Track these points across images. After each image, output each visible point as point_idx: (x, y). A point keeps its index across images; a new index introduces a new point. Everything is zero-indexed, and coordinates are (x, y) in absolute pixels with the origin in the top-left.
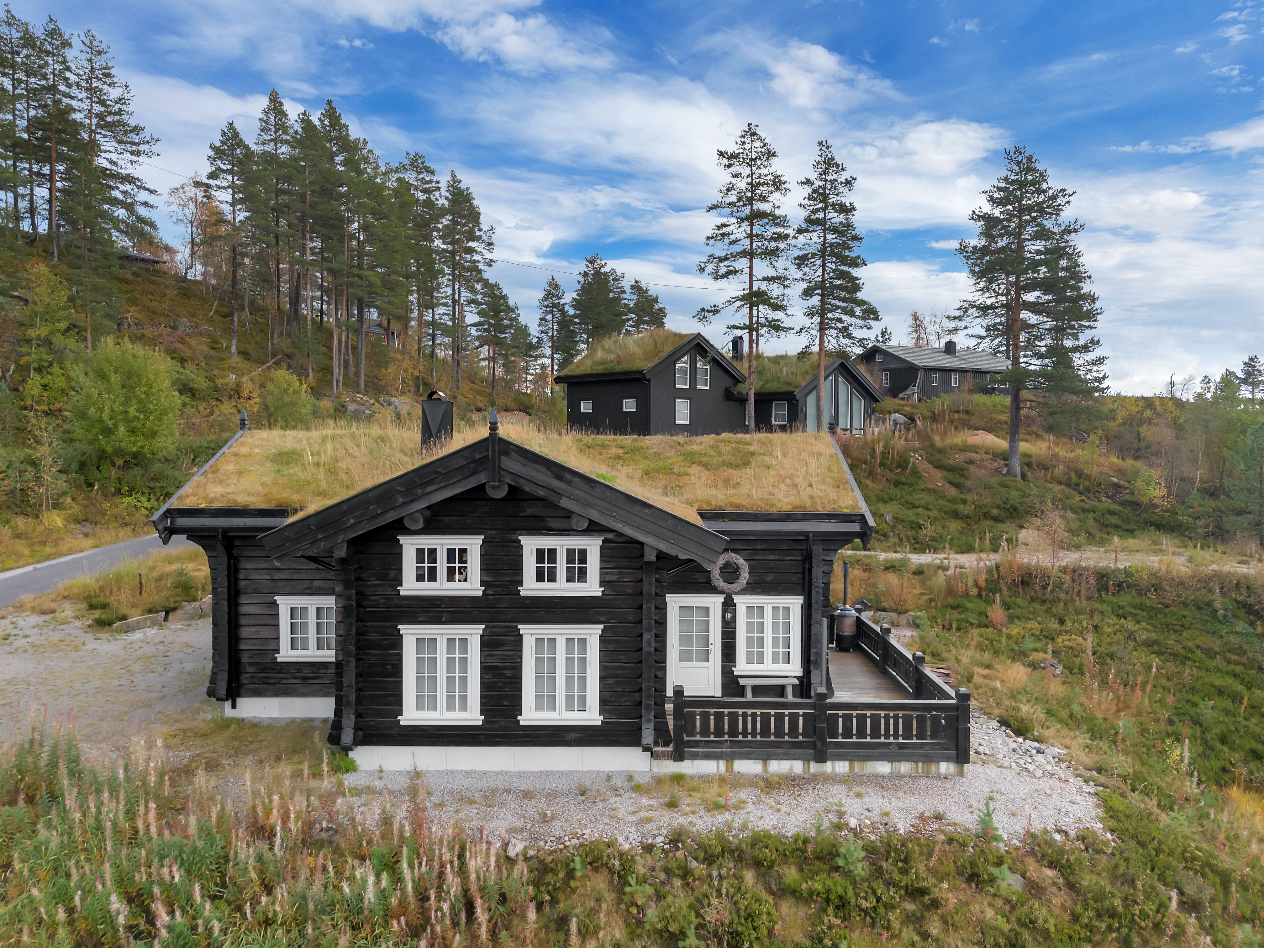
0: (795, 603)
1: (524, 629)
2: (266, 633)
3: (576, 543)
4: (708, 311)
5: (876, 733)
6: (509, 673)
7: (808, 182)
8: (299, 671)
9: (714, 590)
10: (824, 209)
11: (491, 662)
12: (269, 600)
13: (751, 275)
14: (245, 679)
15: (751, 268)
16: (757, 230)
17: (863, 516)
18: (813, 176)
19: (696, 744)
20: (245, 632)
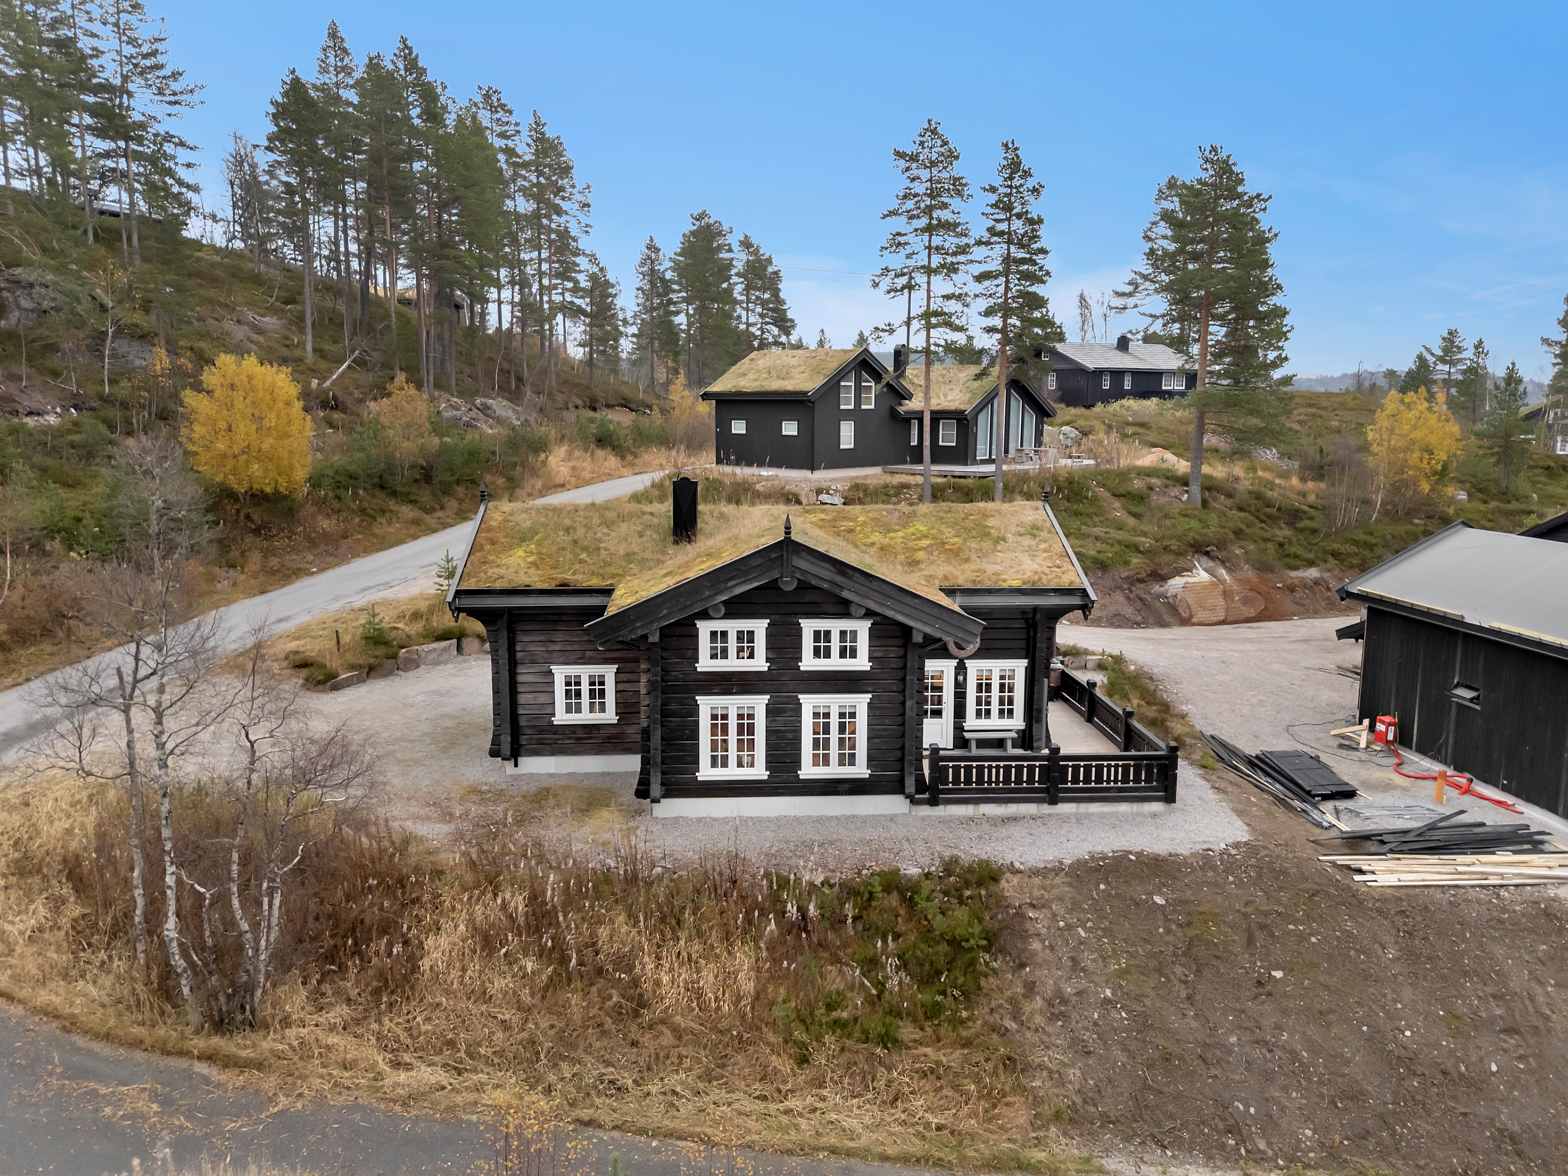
0: (1019, 666)
1: (802, 697)
2: (543, 699)
3: (847, 625)
4: (883, 330)
5: (1099, 780)
6: (790, 735)
7: (993, 189)
8: (574, 732)
9: (950, 656)
10: (1009, 220)
11: (776, 726)
12: (545, 669)
13: (929, 291)
14: (523, 740)
15: (929, 283)
16: (936, 241)
17: (1084, 590)
18: (998, 181)
19: (950, 791)
20: (522, 699)
